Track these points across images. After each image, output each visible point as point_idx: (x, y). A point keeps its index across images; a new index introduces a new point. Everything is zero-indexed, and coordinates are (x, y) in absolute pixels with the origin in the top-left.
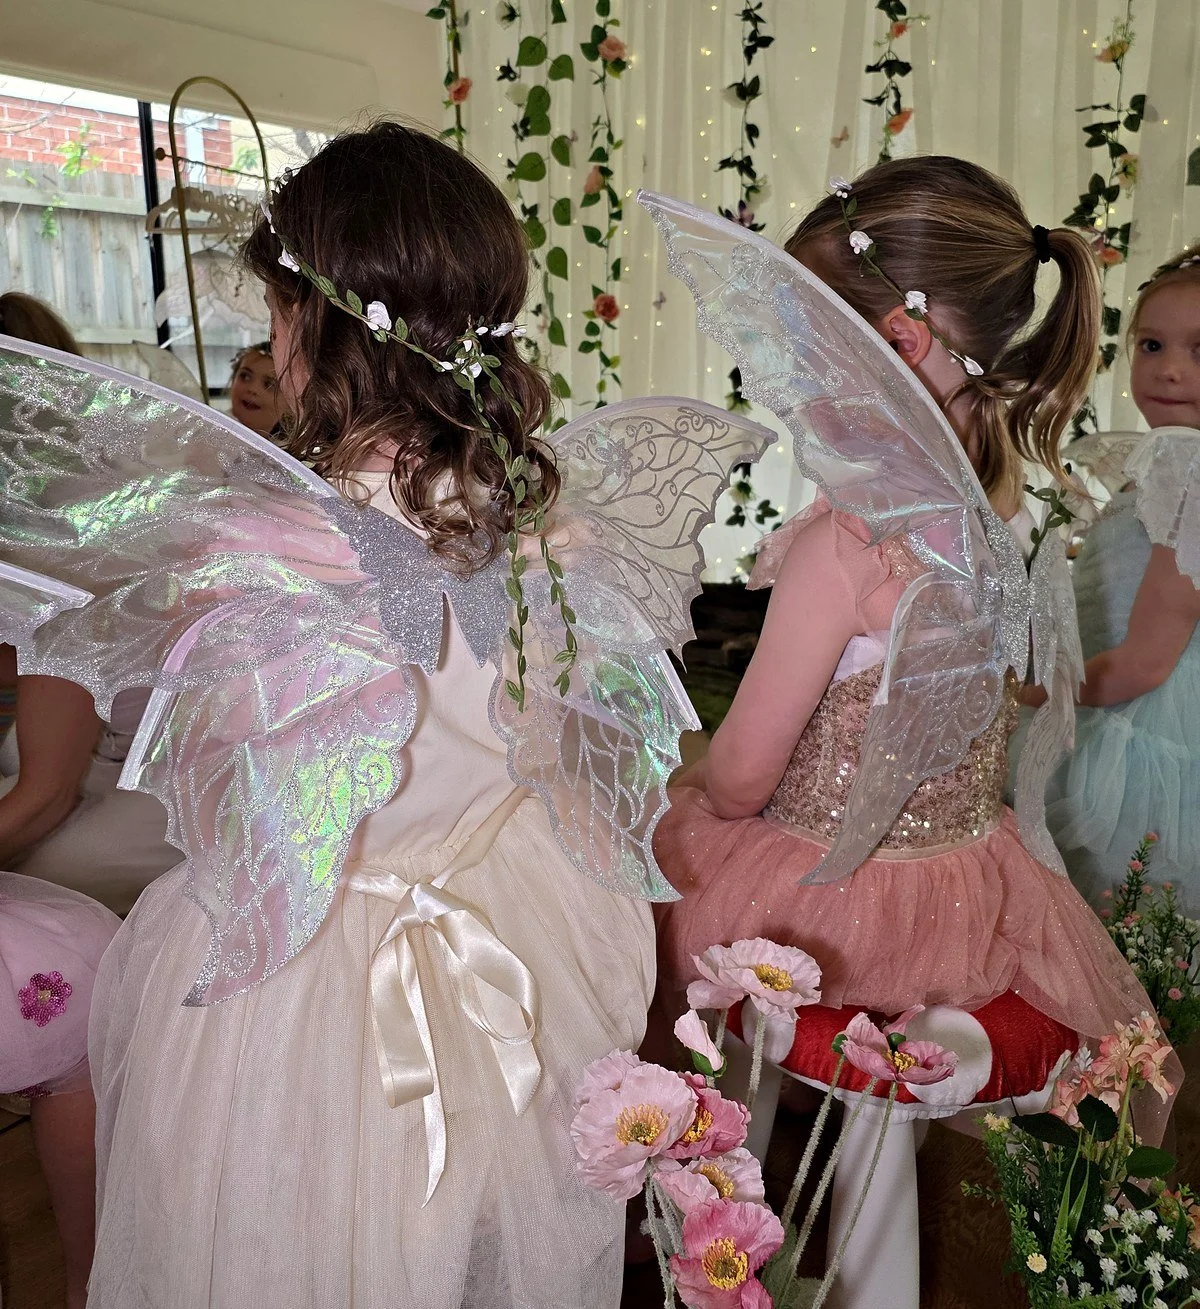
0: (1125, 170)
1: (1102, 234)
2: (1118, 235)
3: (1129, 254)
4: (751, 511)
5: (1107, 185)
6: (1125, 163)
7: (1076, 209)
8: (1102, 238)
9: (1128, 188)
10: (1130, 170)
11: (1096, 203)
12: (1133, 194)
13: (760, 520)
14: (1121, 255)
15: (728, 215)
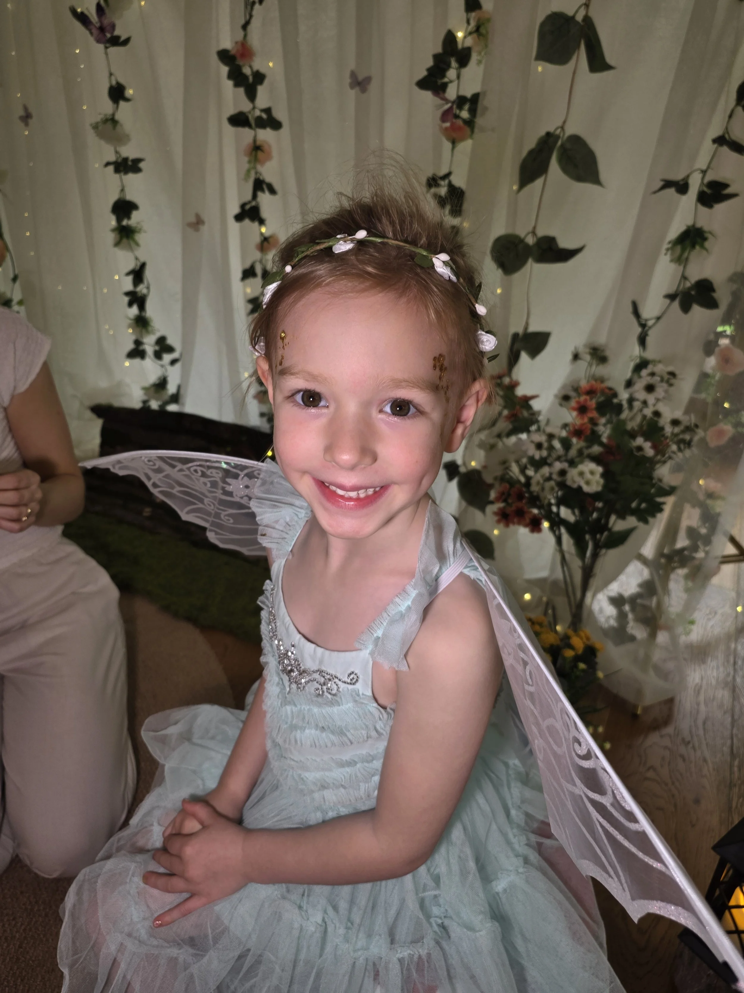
0: (477, 30)
1: (453, 102)
2: (467, 107)
3: (476, 130)
4: (149, 347)
5: (460, 46)
6: (479, 20)
7: (429, 70)
8: (451, 108)
9: (479, 53)
10: (482, 30)
11: (449, 66)
12: (484, 61)
13: (158, 355)
14: (468, 130)
15: (83, 18)
